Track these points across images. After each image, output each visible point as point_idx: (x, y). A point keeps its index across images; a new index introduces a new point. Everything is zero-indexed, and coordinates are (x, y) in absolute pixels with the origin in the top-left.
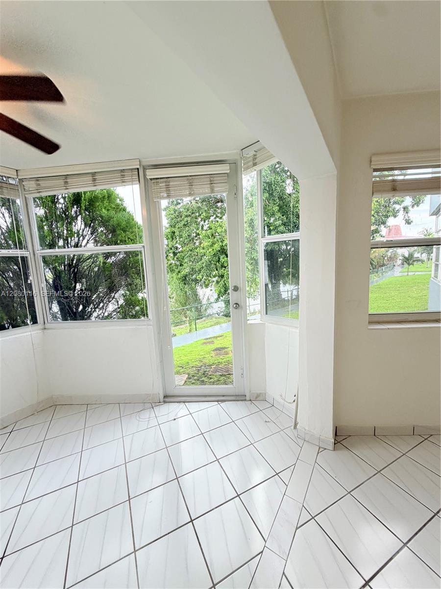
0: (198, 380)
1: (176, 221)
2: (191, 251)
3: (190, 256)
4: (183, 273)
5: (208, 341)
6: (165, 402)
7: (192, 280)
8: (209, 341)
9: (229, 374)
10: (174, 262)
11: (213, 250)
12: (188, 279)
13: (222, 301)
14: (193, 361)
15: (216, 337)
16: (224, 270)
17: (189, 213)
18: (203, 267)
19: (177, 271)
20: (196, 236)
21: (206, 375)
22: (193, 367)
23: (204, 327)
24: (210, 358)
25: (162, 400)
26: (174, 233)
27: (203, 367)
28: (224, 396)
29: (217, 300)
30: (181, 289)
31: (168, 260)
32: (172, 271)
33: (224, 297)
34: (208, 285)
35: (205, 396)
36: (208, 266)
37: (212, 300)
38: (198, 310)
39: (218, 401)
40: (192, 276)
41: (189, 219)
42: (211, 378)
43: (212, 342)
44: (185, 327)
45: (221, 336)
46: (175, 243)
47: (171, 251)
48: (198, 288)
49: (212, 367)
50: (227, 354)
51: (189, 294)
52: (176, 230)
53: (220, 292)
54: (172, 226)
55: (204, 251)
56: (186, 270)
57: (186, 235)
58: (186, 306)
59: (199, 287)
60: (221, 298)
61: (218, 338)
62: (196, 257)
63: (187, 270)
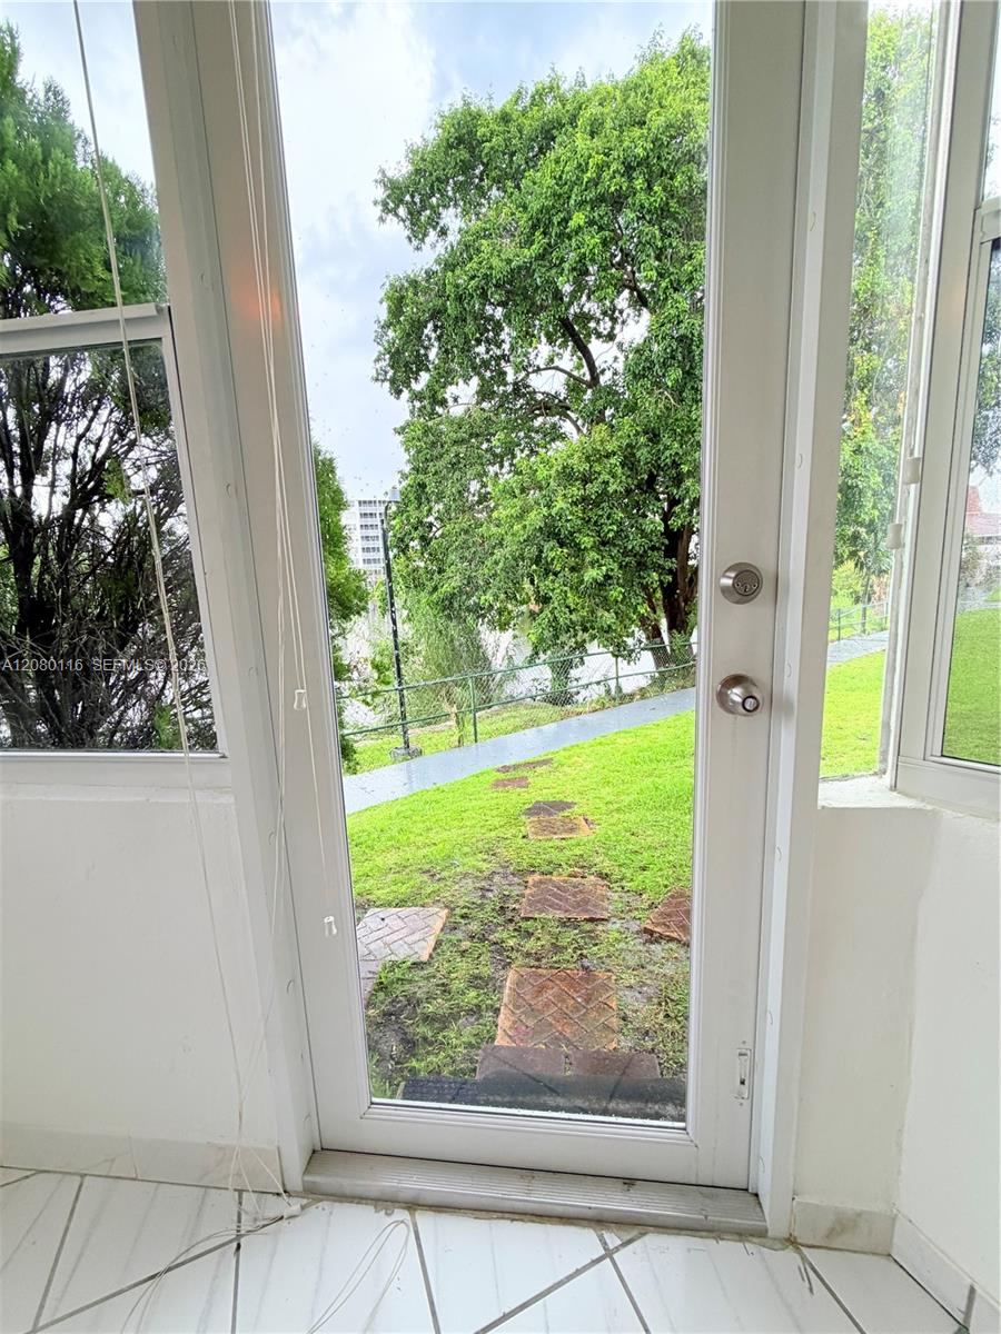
0: (483, 939)
1: (428, 456)
2: (466, 532)
3: (465, 546)
4: (446, 588)
5: (509, 775)
6: (313, 1194)
7: (469, 610)
8: (511, 777)
9: (591, 920)
10: (422, 564)
11: (525, 527)
12: (456, 605)
13: (544, 662)
14: (466, 849)
15: (533, 765)
16: (553, 582)
17: (462, 434)
18: (495, 575)
19: (430, 585)
20: (479, 502)
21: (509, 915)
22: (466, 875)
23: (498, 732)
24: (521, 842)
25: (296, 1179)
26: (422, 486)
27: (497, 879)
28: (629, 1182)
29: (531, 661)
30: (440, 632)
31: (408, 559)
32: (419, 586)
33: (549, 652)
34: (508, 624)
35: (529, 1172)
36: (511, 569)
37: (519, 660)
38: (482, 685)
39: (599, 1221)
40: (469, 598)
41: (462, 449)
42: (529, 935)
43: (522, 783)
44: (447, 731)
45: (545, 762)
46: (425, 513)
47: (415, 535)
48: (483, 628)
49: (531, 879)
50: (572, 830)
51: (461, 645)
52: (429, 480)
53: (541, 640)
54: (418, 471)
55: (501, 530)
56: (451, 583)
57: (454, 490)
58: (451, 676)
59: (485, 626)
60: (541, 655)
61: (539, 770)
62: (479, 549)
63: (456, 582)
